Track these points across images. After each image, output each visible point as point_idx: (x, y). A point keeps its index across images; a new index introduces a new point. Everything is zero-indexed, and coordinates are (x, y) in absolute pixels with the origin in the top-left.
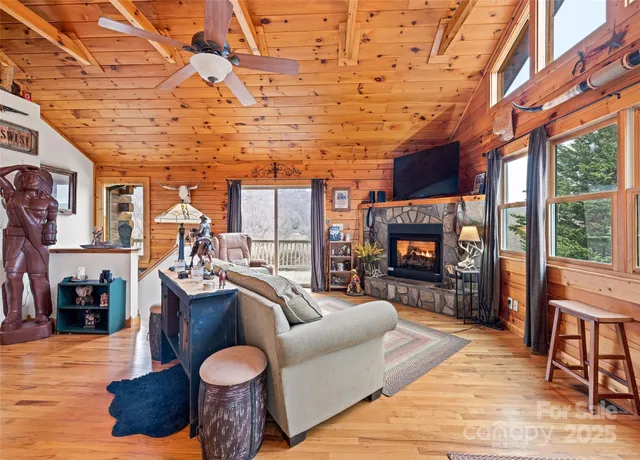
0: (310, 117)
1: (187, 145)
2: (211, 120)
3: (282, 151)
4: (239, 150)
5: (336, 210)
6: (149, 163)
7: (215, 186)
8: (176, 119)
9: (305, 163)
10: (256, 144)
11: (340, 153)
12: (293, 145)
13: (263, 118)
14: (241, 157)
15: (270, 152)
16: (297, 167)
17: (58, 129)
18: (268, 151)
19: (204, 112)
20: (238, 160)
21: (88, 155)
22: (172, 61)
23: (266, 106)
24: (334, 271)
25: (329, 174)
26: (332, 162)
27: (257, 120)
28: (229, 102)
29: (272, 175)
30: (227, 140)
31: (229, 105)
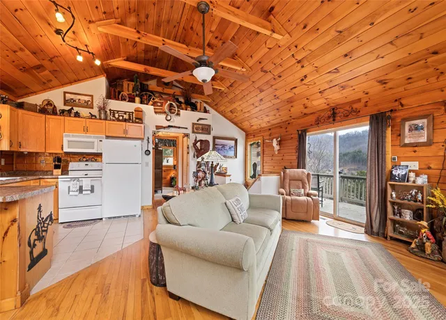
0: (346, 55)
1: (273, 113)
2: (277, 93)
3: (336, 96)
4: (302, 106)
5: (406, 145)
6: (263, 128)
7: (292, 136)
8: (261, 100)
9: (363, 101)
10: (312, 98)
11: (408, 75)
12: (343, 88)
13: (305, 76)
14: (306, 111)
15: (325, 101)
16: (355, 106)
17: (230, 120)
18: (323, 101)
19: (271, 90)
20: (305, 114)
21: (243, 129)
22: (244, 70)
23: (303, 67)
24: (397, 218)
25: (397, 103)
26: (401, 89)
27: (302, 80)
28: (280, 77)
29: (331, 119)
30: (291, 102)
31: (281, 79)
